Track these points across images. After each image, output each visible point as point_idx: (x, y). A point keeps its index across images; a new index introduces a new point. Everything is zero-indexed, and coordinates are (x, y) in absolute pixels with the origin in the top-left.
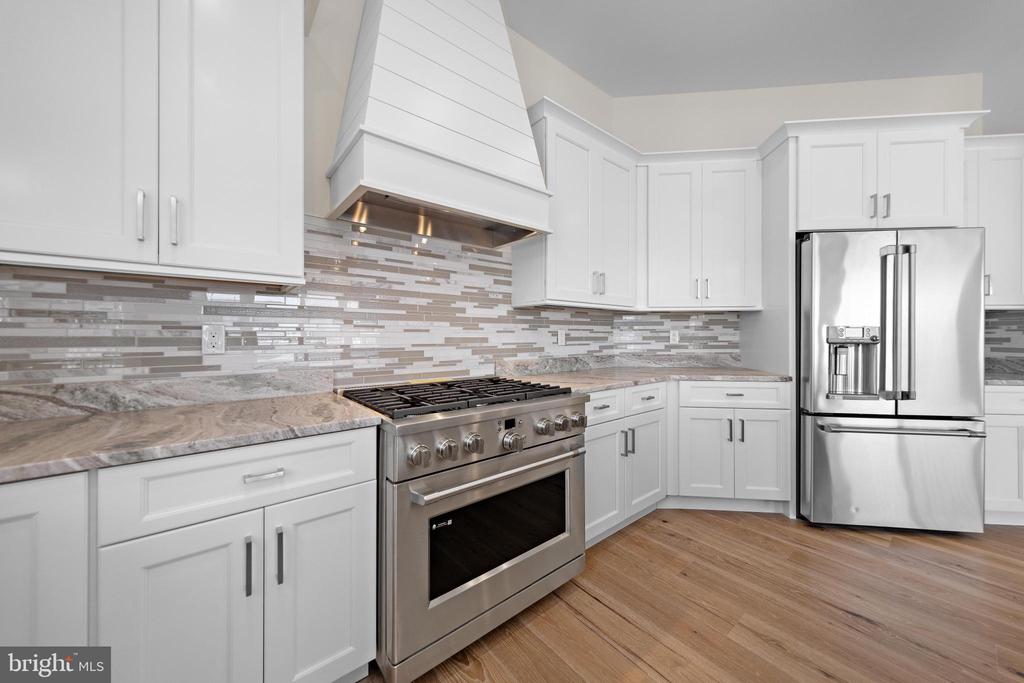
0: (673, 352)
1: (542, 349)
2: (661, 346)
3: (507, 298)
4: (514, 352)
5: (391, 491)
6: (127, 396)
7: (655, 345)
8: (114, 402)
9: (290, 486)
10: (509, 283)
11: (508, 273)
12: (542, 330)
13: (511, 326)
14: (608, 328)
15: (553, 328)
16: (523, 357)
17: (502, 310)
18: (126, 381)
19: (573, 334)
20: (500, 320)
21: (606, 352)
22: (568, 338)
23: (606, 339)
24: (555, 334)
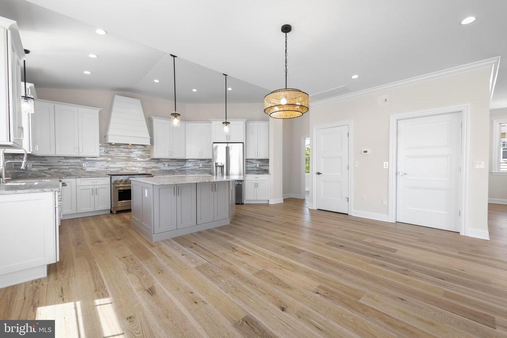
0: (201, 169)
1: (160, 168)
2: (198, 167)
3: (149, 157)
4: (151, 169)
5: (112, 185)
6: (72, 173)
7: (196, 167)
8: (71, 174)
9: (98, 183)
10: (149, 153)
11: (149, 151)
12: (160, 164)
13: (150, 163)
14: (184, 163)
15: (164, 163)
16: (153, 169)
17: (148, 159)
18: (72, 171)
19: (170, 164)
20: (147, 161)
21: (183, 169)
22: (169, 165)
23: (183, 166)
24: (164, 164)
